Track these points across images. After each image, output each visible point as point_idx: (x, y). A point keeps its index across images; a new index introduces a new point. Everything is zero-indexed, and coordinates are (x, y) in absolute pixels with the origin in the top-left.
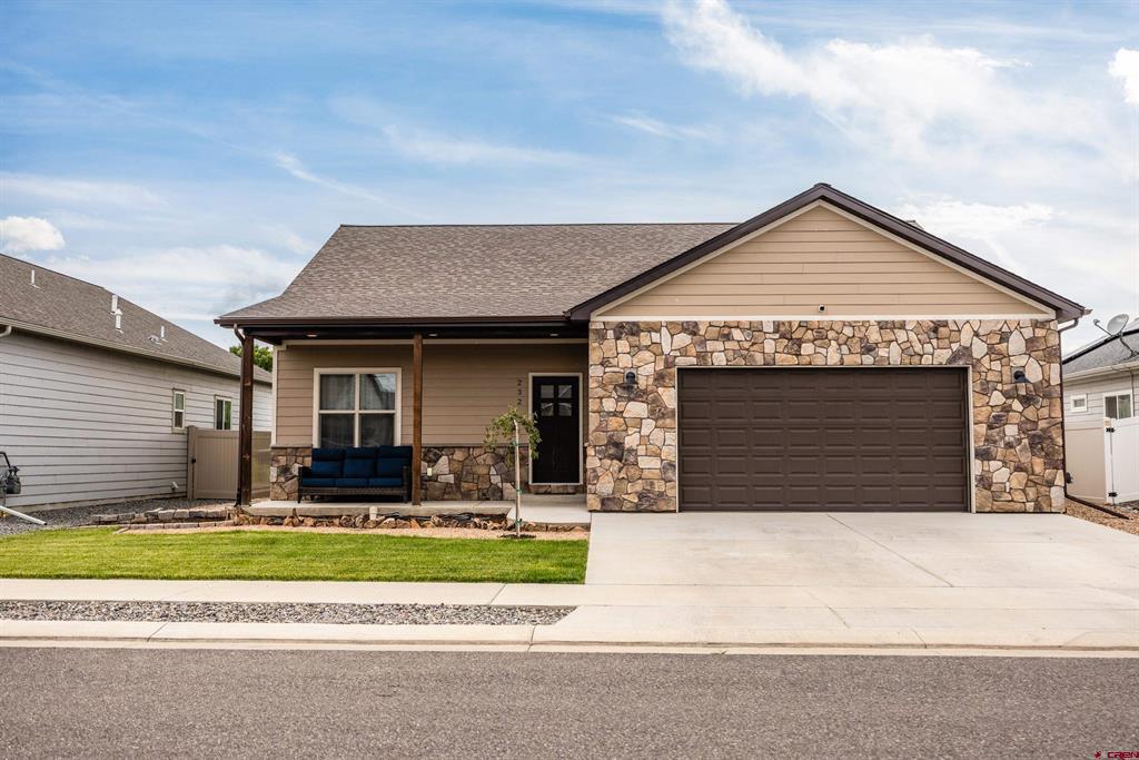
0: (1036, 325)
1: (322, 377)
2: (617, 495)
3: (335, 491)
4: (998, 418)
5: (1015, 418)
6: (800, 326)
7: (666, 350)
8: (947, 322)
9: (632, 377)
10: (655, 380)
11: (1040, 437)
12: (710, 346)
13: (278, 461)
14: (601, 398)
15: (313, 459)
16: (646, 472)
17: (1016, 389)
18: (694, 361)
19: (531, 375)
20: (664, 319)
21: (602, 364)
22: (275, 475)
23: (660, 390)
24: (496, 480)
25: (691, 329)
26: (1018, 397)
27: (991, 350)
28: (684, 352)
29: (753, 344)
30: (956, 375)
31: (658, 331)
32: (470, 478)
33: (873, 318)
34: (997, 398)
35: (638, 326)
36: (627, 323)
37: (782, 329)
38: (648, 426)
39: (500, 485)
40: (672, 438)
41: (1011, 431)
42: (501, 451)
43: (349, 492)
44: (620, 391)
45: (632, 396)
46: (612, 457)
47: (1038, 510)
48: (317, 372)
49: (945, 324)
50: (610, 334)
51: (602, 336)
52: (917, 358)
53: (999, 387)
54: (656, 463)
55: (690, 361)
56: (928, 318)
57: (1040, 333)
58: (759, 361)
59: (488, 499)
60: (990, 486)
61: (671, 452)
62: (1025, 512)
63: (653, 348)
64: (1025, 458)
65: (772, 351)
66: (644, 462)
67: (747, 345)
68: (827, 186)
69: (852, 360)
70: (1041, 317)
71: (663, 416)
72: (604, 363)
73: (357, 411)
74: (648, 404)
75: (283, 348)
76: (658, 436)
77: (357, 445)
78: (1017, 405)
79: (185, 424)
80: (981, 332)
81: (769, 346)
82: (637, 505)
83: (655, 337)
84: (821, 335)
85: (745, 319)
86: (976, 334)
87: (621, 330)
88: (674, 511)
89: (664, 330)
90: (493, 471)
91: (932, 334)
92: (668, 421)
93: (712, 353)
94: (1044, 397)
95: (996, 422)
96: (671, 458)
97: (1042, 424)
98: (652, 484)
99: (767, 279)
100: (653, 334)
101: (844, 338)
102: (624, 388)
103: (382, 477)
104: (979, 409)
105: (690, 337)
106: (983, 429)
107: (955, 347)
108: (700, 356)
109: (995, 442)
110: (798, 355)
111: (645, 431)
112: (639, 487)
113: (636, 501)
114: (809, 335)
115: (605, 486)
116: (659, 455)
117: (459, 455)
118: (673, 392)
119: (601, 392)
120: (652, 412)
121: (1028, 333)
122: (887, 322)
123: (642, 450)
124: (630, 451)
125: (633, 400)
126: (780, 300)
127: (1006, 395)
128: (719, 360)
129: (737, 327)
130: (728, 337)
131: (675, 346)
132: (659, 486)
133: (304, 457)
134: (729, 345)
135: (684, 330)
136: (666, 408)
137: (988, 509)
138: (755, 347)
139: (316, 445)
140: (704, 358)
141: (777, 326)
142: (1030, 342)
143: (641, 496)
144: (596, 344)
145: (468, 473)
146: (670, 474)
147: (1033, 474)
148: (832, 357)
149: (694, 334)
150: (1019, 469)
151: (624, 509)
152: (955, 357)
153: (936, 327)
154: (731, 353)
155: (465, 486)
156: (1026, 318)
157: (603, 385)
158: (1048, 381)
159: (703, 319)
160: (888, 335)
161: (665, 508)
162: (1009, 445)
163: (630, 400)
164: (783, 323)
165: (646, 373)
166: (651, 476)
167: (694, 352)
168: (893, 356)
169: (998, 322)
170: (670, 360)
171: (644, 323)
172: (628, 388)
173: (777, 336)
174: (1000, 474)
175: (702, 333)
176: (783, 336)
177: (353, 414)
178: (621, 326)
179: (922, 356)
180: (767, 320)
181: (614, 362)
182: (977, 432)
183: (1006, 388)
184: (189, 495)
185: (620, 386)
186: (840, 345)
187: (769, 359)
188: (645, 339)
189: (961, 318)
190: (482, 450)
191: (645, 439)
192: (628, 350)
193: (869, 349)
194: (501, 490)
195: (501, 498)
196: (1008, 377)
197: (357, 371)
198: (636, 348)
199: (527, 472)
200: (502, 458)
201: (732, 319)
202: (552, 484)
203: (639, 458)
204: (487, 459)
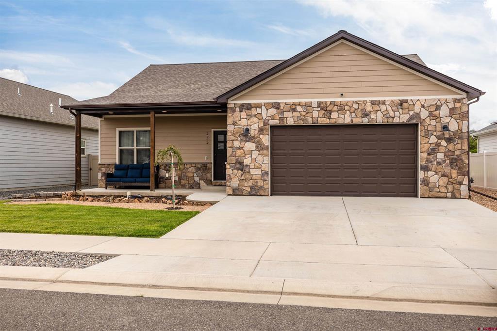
0: (455, 101)
1: (120, 132)
2: (240, 187)
3: (121, 184)
4: (433, 150)
5: (442, 149)
6: (331, 104)
7: (264, 117)
8: (407, 100)
9: (247, 130)
10: (259, 131)
11: (455, 159)
12: (286, 114)
13: (101, 170)
14: (233, 141)
15: (115, 169)
16: (254, 176)
17: (444, 134)
18: (278, 122)
19: (213, 130)
20: (263, 101)
21: (233, 124)
22: (100, 176)
23: (261, 136)
24: (197, 179)
25: (277, 106)
26: (445, 139)
27: (431, 114)
28: (273, 118)
29: (307, 113)
30: (411, 128)
31: (260, 107)
32: (185, 178)
33: (368, 99)
34: (433, 139)
35: (251, 105)
36: (246, 104)
37: (322, 105)
38: (255, 154)
39: (198, 181)
40: (267, 160)
41: (440, 156)
42: (199, 166)
44: (242, 137)
45: (248, 139)
46: (238, 169)
47: (454, 197)
48: (118, 130)
49: (406, 101)
50: (237, 109)
51: (233, 110)
52: (392, 119)
53: (435, 133)
54: (259, 172)
55: (276, 122)
56: (397, 98)
57: (457, 105)
58: (310, 122)
59: (193, 188)
60: (428, 184)
61: (267, 167)
62: (446, 198)
63: (258, 116)
64: (447, 170)
65: (317, 117)
66: (253, 172)
67: (304, 114)
68: (345, 32)
69: (357, 121)
70: (458, 97)
71: (262, 149)
72: (234, 123)
73: (135, 148)
74: (255, 143)
75: (103, 119)
76: (260, 158)
77: (135, 163)
78: (444, 143)
79: (87, 153)
80: (426, 105)
81: (315, 114)
82: (250, 192)
83: (259, 110)
84: (341, 108)
85: (303, 101)
86: (423, 106)
87: (242, 107)
88: (268, 195)
89: (263, 107)
90: (195, 175)
91: (399, 107)
92: (265, 152)
93: (287, 118)
94: (459, 138)
95: (432, 152)
96: (265, 169)
97: (457, 153)
98: (257, 182)
99: (315, 80)
100: (258, 109)
101: (354, 109)
102: (244, 136)
103: (144, 178)
104: (424, 145)
105: (276, 110)
106: (425, 155)
107: (411, 113)
108: (281, 119)
109: (431, 162)
110: (330, 118)
111: (254, 157)
112: (250, 183)
113: (249, 190)
114: (336, 108)
115: (235, 183)
116: (260, 168)
118: (268, 137)
119: (232, 138)
120: (257, 147)
121: (451, 105)
122: (376, 101)
123: (252, 166)
124: (247, 166)
125: (248, 141)
126: (321, 91)
127: (438, 138)
128: (290, 122)
129: (299, 105)
130: (294, 110)
131: (269, 115)
132: (260, 183)
133: (112, 168)
134: (295, 114)
135: (273, 107)
136: (264, 145)
137: (426, 196)
138: (308, 115)
139: (118, 163)
140: (283, 120)
141: (319, 104)
142: (452, 110)
143: (252, 188)
144: (231, 114)
145: (184, 176)
146: (265, 177)
147: (451, 178)
148: (347, 119)
149: (278, 108)
150: (444, 175)
151: (243, 194)
152: (411, 118)
153: (401, 103)
154: (296, 118)
155: (183, 182)
156: (450, 97)
157: (234, 135)
158: (461, 130)
159: (282, 101)
160: (376, 108)
161: (263, 194)
162: (439, 164)
163: (247, 141)
164: (322, 102)
165: (254, 128)
166: (256, 178)
167: (278, 118)
168: (378, 118)
169: (435, 100)
170: (266, 122)
171: (254, 103)
173: (319, 109)
174: (433, 178)
175: (282, 108)
176: (322, 109)
178: (242, 105)
179: (394, 118)
180: (315, 101)
181: (239, 123)
182: (422, 156)
183: (438, 134)
184: (89, 184)
185: (242, 134)
186: (351, 113)
187: (315, 121)
188: (254, 111)
189: (415, 98)
190: (190, 165)
191: (254, 161)
192: (246, 117)
193: (366, 115)
194: (199, 184)
195: (199, 188)
196: (439, 128)
197: (135, 129)
198: (250, 116)
199: (211, 175)
200: (200, 169)
201: (297, 101)
202: (222, 181)
203: (251, 170)
204: (192, 169)
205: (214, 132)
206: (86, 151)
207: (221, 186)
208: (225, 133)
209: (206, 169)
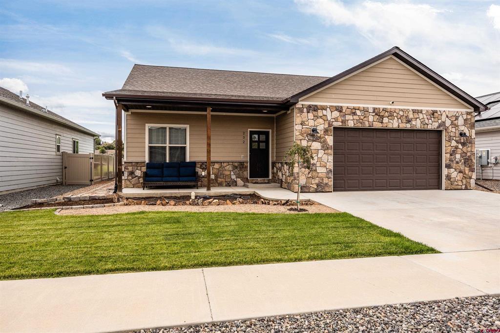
0: (468, 113)
1: (150, 130)
2: (308, 185)
3: (162, 183)
4: (454, 151)
5: (459, 151)
6: (383, 110)
7: (329, 118)
8: (437, 111)
9: (314, 130)
10: (324, 132)
11: (468, 159)
12: (348, 117)
13: (128, 169)
14: (301, 140)
15: (147, 168)
16: (320, 174)
17: (460, 139)
18: (341, 124)
20: (328, 104)
21: (301, 124)
22: (127, 175)
23: (326, 137)
24: (233, 177)
25: (339, 109)
26: (461, 143)
27: (452, 123)
28: (336, 120)
29: (365, 117)
30: (438, 133)
31: (326, 110)
32: (222, 177)
33: (411, 108)
34: (454, 143)
35: (317, 107)
36: (312, 105)
37: (376, 111)
38: (321, 153)
39: (235, 179)
40: (331, 158)
41: (458, 156)
42: (236, 164)
43: (169, 184)
44: (309, 137)
45: (314, 139)
46: (305, 167)
47: (466, 189)
48: (148, 126)
49: (436, 112)
50: (305, 110)
51: (301, 111)
52: (426, 125)
53: (454, 139)
54: (324, 170)
55: (338, 124)
56: (430, 109)
57: (469, 117)
58: (367, 125)
59: (230, 186)
60: (450, 179)
61: (330, 166)
62: (462, 189)
63: (324, 117)
64: (462, 168)
65: (372, 121)
66: (319, 170)
67: (362, 117)
69: (403, 126)
70: (469, 110)
71: (328, 149)
73: (168, 145)
74: (321, 143)
75: (129, 113)
76: (325, 157)
77: (168, 161)
78: (460, 146)
79: (61, 151)
80: (449, 116)
81: (371, 119)
82: (316, 189)
84: (391, 114)
85: (361, 106)
86: (447, 117)
87: (310, 108)
88: (331, 192)
89: (328, 109)
90: (232, 173)
91: (432, 116)
92: (330, 151)
93: (348, 120)
94: (469, 143)
95: (453, 153)
96: (330, 168)
97: (469, 154)
98: (323, 179)
99: (370, 88)
100: (324, 111)
101: (400, 116)
102: (311, 136)
104: (447, 148)
105: (339, 113)
106: (448, 155)
107: (440, 121)
108: (343, 122)
109: (452, 161)
110: (382, 123)
111: (320, 156)
112: (317, 181)
113: (316, 187)
114: (387, 114)
115: (302, 181)
116: (325, 167)
117: (217, 166)
118: (332, 138)
119: (301, 137)
120: (323, 147)
121: (465, 117)
122: (416, 110)
123: (318, 164)
124: (313, 164)
125: (315, 141)
126: (375, 98)
127: (457, 142)
128: (351, 124)
129: (358, 109)
130: (354, 114)
131: (333, 117)
132: (326, 181)
133: (141, 167)
134: (355, 117)
135: (337, 110)
136: (328, 145)
137: (449, 188)
138: (365, 119)
139: (147, 161)
140: (345, 122)
141: (374, 109)
142: (465, 120)
143: (318, 185)
144: (299, 115)
145: (221, 174)
146: (330, 175)
147: (465, 174)
148: (395, 124)
149: (341, 111)
150: (460, 172)
151: (310, 191)
152: (440, 126)
153: (434, 112)
154: (355, 121)
155: (220, 180)
156: (464, 110)
157: (302, 134)
158: (471, 137)
159: (344, 105)
160: (416, 116)
161: (328, 190)
162: (457, 163)
163: (313, 141)
164: (377, 109)
165: (321, 128)
166: (322, 176)
167: (340, 120)
168: (417, 124)
169: (455, 112)
170: (331, 123)
171: (320, 105)
172: (313, 135)
173: (374, 114)
174: (454, 174)
175: (344, 111)
176: (376, 114)
177: (166, 146)
178: (310, 106)
179: (428, 125)
180: (370, 106)
181: (307, 123)
182: (445, 157)
183: (457, 139)
184: (64, 184)
185: (310, 134)
186: (398, 119)
187: (371, 124)
188: (320, 113)
189: (442, 109)
190: (228, 164)
191: (320, 159)
192: (313, 118)
193: (409, 121)
194: (236, 182)
195: (236, 185)
196: (458, 135)
197: (167, 126)
198: (316, 117)
199: (247, 173)
200: (236, 167)
201: (356, 105)
202: (258, 179)
203: (317, 168)
204: (229, 168)
205: (250, 131)
206: (61, 148)
207: (257, 183)
208: (259, 133)
209: (243, 167)
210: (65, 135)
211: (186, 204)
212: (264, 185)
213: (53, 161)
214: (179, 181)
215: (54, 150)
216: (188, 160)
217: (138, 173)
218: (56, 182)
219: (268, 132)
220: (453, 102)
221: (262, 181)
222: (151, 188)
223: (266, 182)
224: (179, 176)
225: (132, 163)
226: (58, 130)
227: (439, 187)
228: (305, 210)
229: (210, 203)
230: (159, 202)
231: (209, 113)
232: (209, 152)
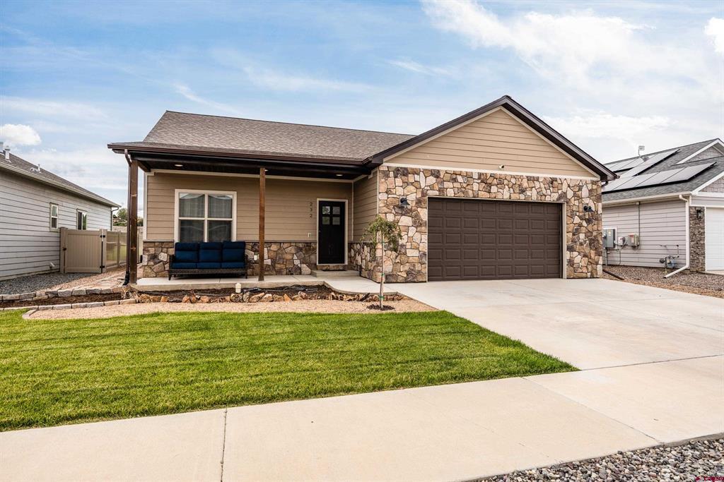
0: (593, 183)
2: (394, 273)
3: (197, 271)
4: (577, 229)
5: (583, 229)
6: (491, 176)
7: (423, 185)
8: (556, 178)
9: (404, 201)
10: (416, 203)
11: (593, 240)
12: (446, 185)
13: (148, 251)
14: (386, 213)
15: (176, 250)
16: (411, 258)
17: (585, 215)
18: (437, 193)
19: (318, 199)
20: (422, 167)
21: (386, 192)
22: (146, 260)
23: (419, 209)
24: (297, 262)
25: (436, 174)
26: (585, 220)
27: (575, 195)
28: (432, 187)
29: (468, 185)
30: (558, 206)
31: (418, 174)
32: (281, 261)
33: (525, 174)
34: (577, 220)
35: (407, 170)
36: (401, 168)
37: (482, 177)
38: (412, 231)
39: (299, 265)
40: (425, 238)
41: (582, 236)
42: (301, 245)
44: (397, 210)
45: (404, 212)
46: (392, 250)
47: (592, 277)
48: (180, 193)
49: (556, 180)
50: (391, 174)
51: (386, 175)
52: (544, 197)
53: (578, 214)
54: (416, 253)
55: (435, 193)
56: (549, 176)
57: (595, 187)
58: (470, 195)
59: (292, 274)
60: (573, 265)
61: (424, 247)
62: (587, 278)
63: (416, 184)
64: (587, 250)
65: (476, 190)
66: (410, 253)
67: (465, 185)
68: (508, 97)
69: (515, 197)
70: (595, 179)
71: (421, 225)
72: (388, 192)
73: (206, 219)
74: (412, 218)
75: (152, 174)
76: (417, 236)
77: (206, 240)
78: (584, 224)
79: (58, 226)
80: (571, 185)
81: (476, 187)
82: (406, 279)
83: (417, 177)
84: (501, 182)
85: (464, 170)
86: (569, 186)
87: (398, 172)
88: (426, 282)
89: (421, 173)
90: (295, 257)
91: (551, 185)
92: (423, 228)
93: (447, 189)
94: (595, 220)
95: (576, 232)
96: (424, 250)
97: (595, 234)
98: (414, 266)
100: (416, 176)
101: (512, 184)
102: (400, 208)
104: (568, 225)
105: (435, 179)
106: (570, 235)
107: (560, 192)
108: (440, 190)
109: (575, 242)
110: (489, 192)
111: (410, 234)
112: (407, 267)
113: (405, 276)
114: (495, 182)
115: (388, 267)
116: (418, 249)
117: (274, 247)
118: (426, 211)
119: (386, 210)
120: (414, 222)
121: (590, 187)
122: (531, 177)
123: (408, 246)
124: (403, 246)
125: (404, 215)
126: (480, 161)
127: (581, 218)
128: (450, 194)
129: (460, 175)
130: (455, 180)
131: (428, 183)
132: (418, 267)
133: (167, 248)
134: (456, 185)
135: (432, 174)
136: (422, 220)
137: (572, 277)
138: (469, 187)
139: (176, 240)
140: (443, 191)
141: (480, 175)
142: (591, 192)
143: (408, 273)
144: (383, 180)
145: (280, 258)
146: (424, 260)
147: (591, 258)
148: (505, 194)
149: (437, 177)
150: (585, 256)
151: (398, 281)
152: (560, 198)
153: (553, 181)
154: (456, 190)
155: (278, 266)
156: (589, 179)
157: (387, 206)
158: (597, 212)
159: (442, 168)
160: (531, 184)
161: (421, 280)
162: (581, 244)
163: (402, 215)
164: (483, 174)
165: (412, 198)
166: (413, 261)
167: (437, 187)
168: (533, 196)
169: (578, 180)
170: (425, 192)
171: (411, 168)
172: (402, 208)
173: (479, 181)
174: (578, 259)
175: (442, 176)
176: (482, 182)
177: (204, 221)
178: (398, 169)
179: (546, 196)
180: (475, 171)
181: (394, 191)
182: (567, 237)
183: (581, 214)
184: (62, 271)
185: (397, 206)
186: (509, 188)
187: (475, 194)
188: (411, 178)
189: (563, 177)
190: (289, 245)
191: (410, 239)
192: (401, 184)
193: (523, 191)
194: (300, 269)
195: (300, 274)
196: (581, 209)
197: (207, 192)
198: (406, 184)
199: (315, 258)
200: (301, 249)
201: (458, 170)
202: (330, 265)
203: (407, 250)
204: (292, 249)
205: (320, 202)
206: (58, 222)
207: (329, 270)
208: (332, 204)
209: (310, 250)
210: (64, 204)
211: (226, 301)
212: (338, 273)
213: (44, 239)
214: (221, 268)
215: (48, 224)
216: (234, 239)
217: (163, 257)
218: (49, 268)
219: (344, 203)
220: (575, 168)
221: (335, 268)
222: (182, 277)
223: (341, 268)
224: (221, 261)
225: (154, 242)
226: (54, 198)
227: (559, 275)
228: (390, 308)
229: (260, 298)
230: (186, 298)
231: (262, 176)
232: (262, 228)
